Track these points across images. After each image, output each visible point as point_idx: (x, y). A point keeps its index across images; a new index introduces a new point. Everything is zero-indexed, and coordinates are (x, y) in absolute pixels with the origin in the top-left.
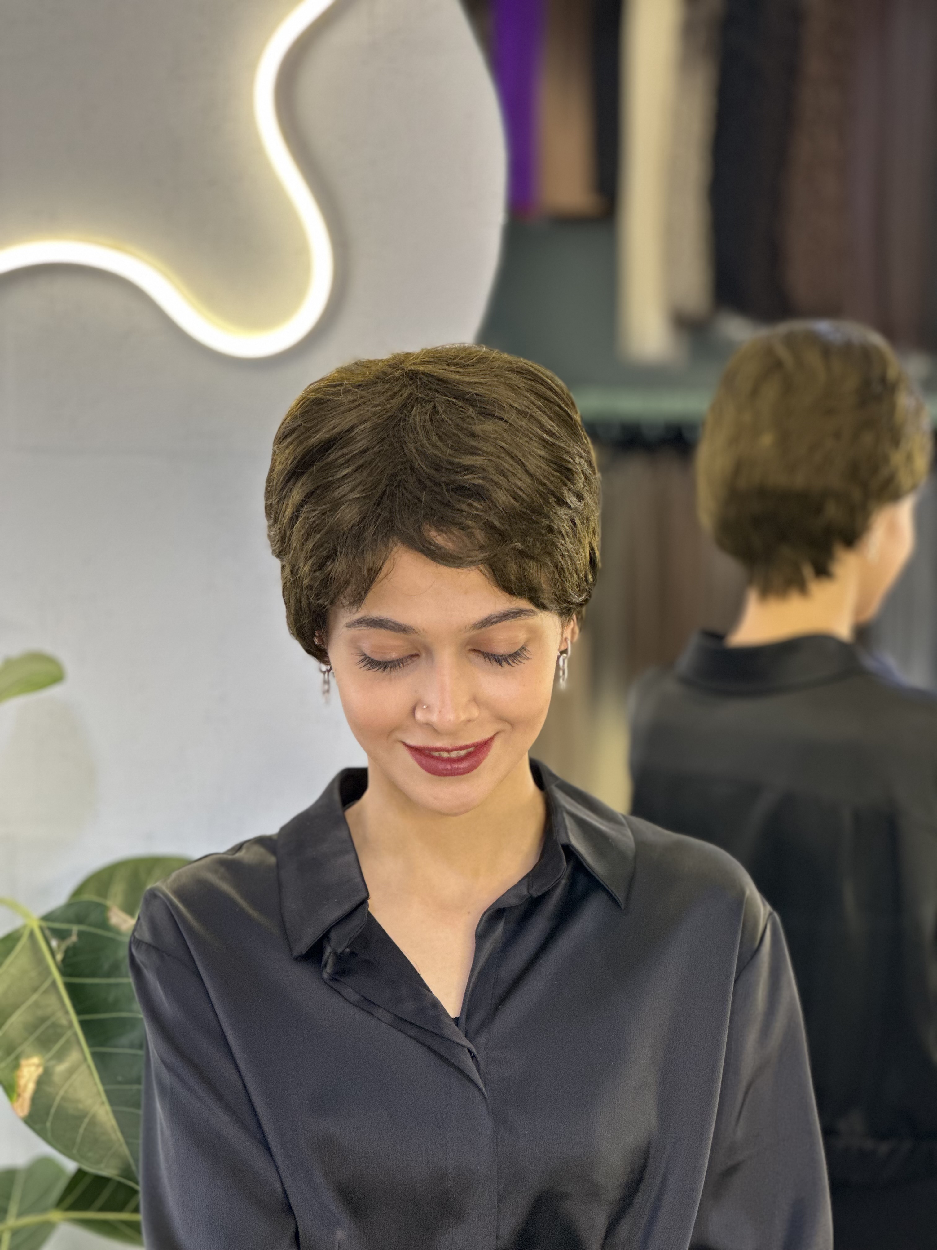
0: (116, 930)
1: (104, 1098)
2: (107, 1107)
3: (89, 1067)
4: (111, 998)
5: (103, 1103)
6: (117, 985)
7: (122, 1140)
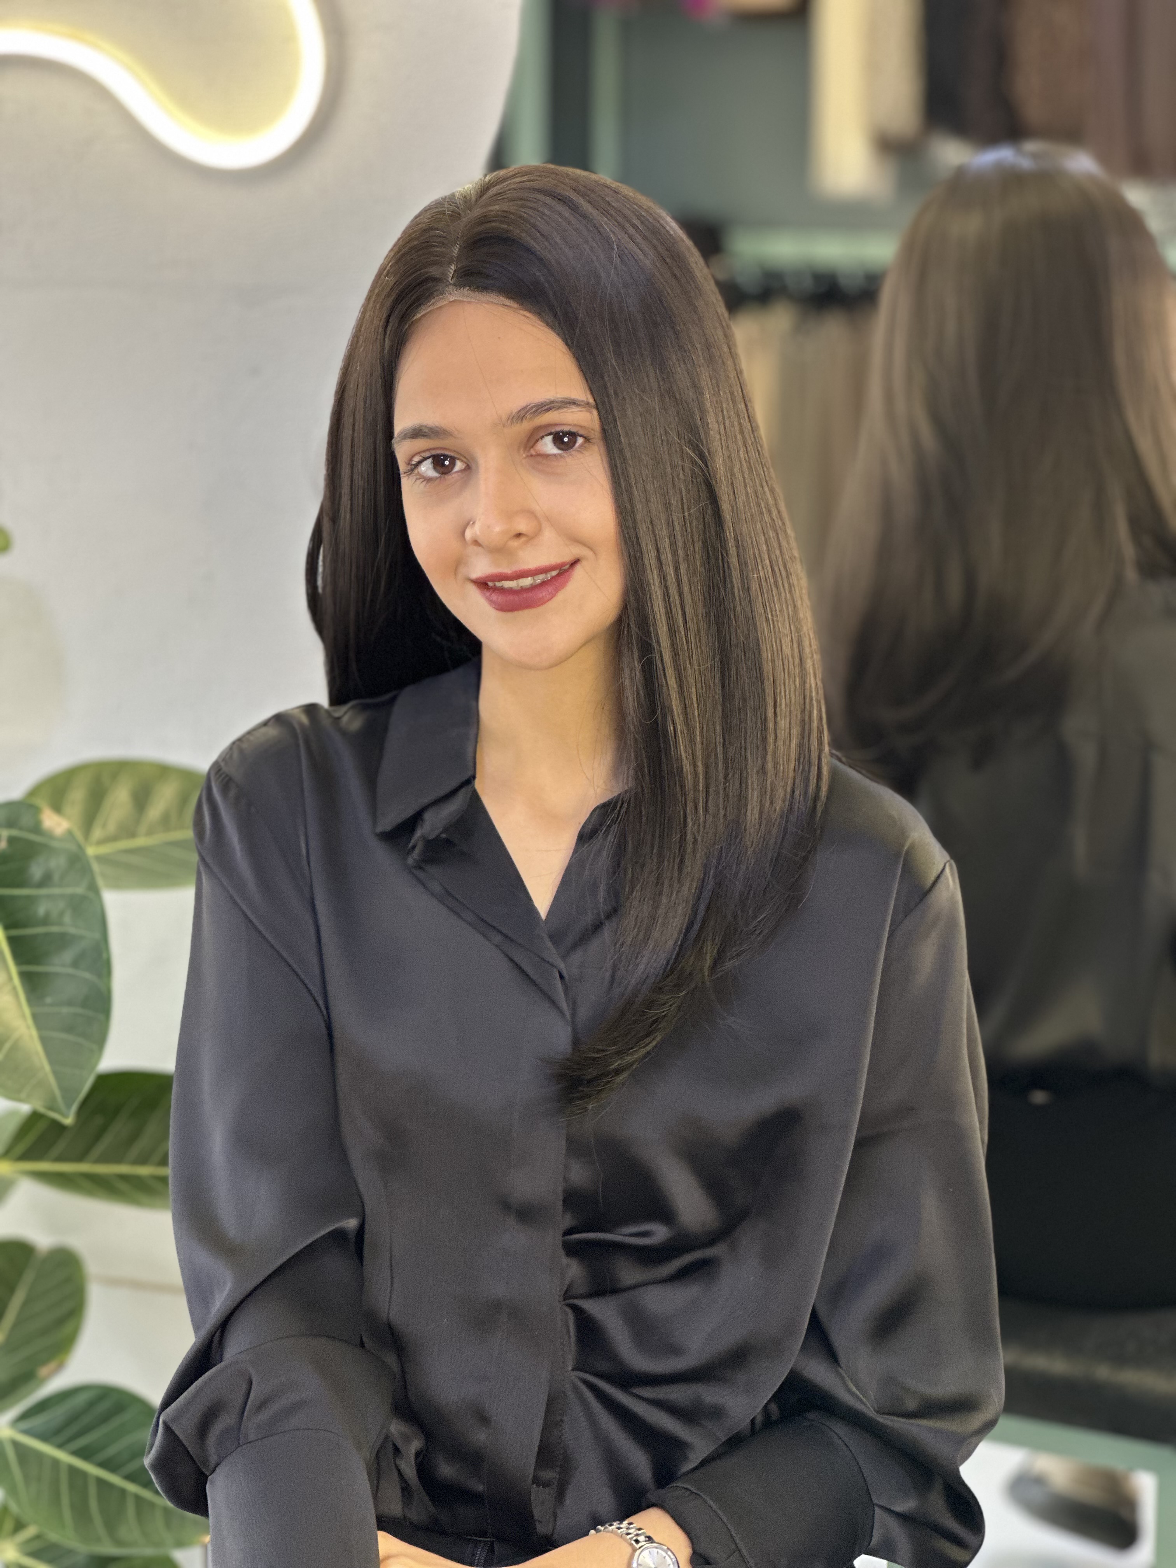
0: (49, 835)
1: (30, 1021)
2: (34, 1033)
3: (14, 989)
4: (41, 910)
5: (28, 1027)
6: (49, 897)
7: (47, 1068)
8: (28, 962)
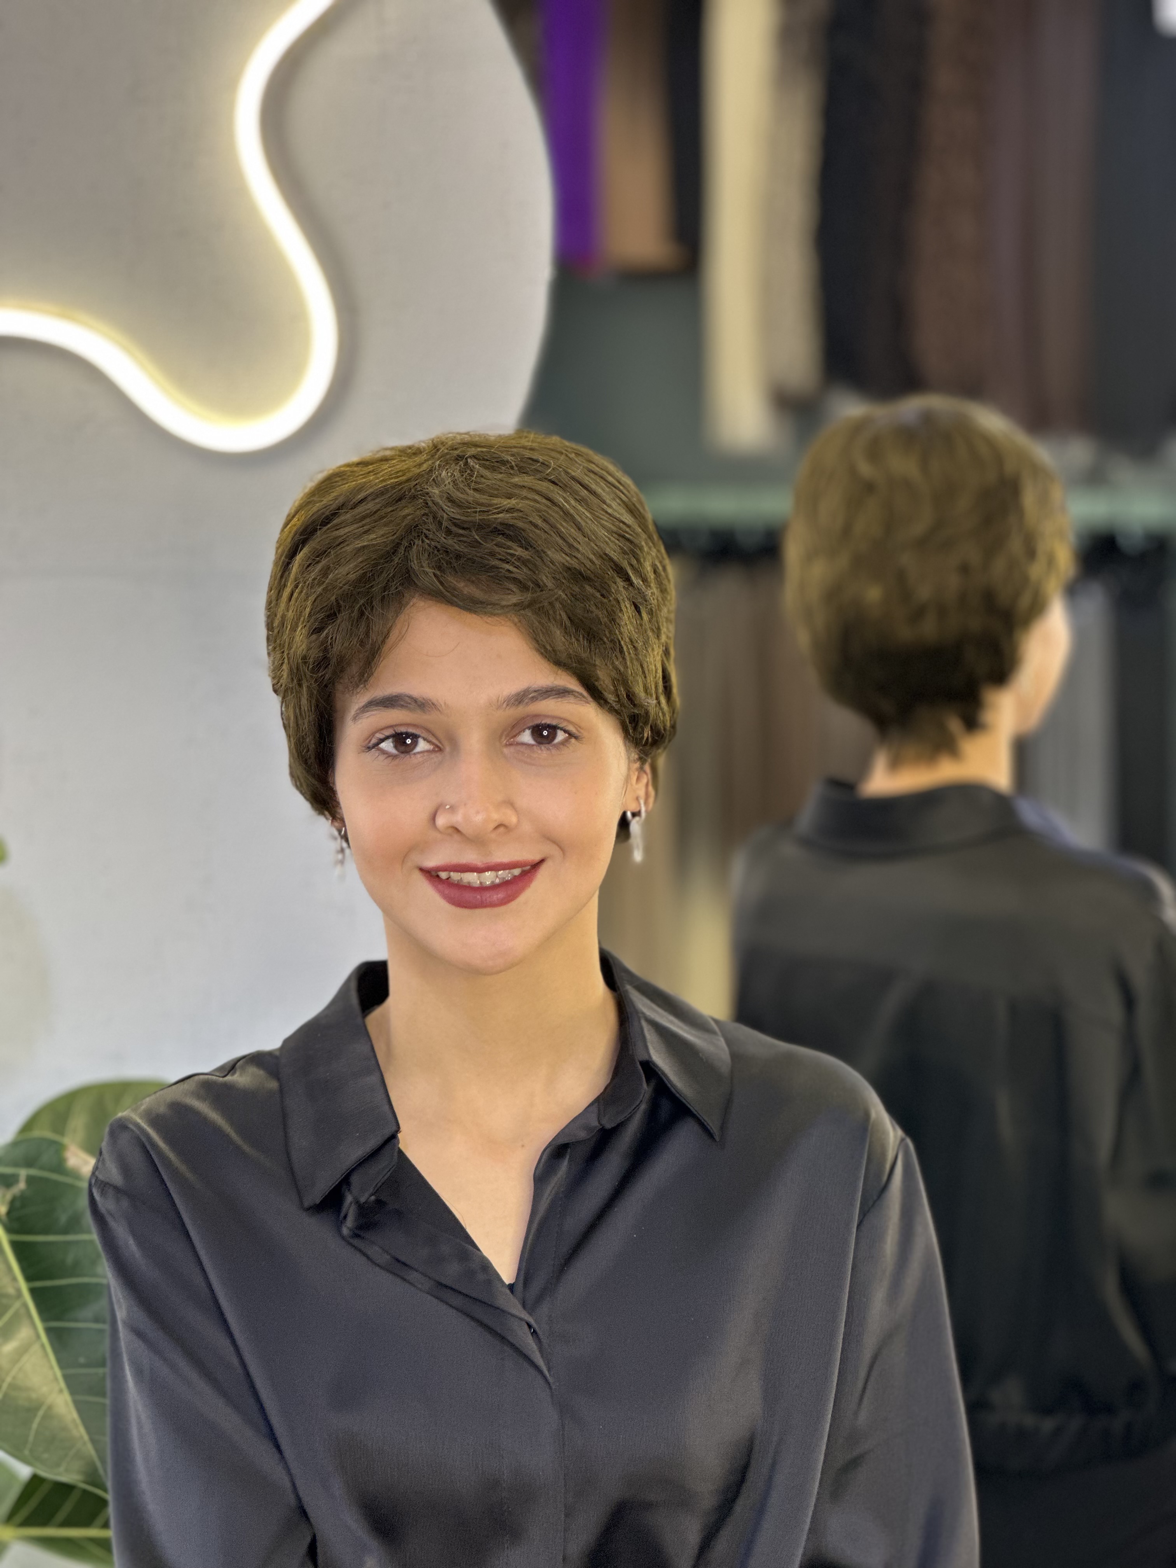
0: (75, 1174)
1: (62, 1384)
2: (67, 1397)
3: (43, 1346)
4: (70, 1259)
5: (61, 1391)
6: (77, 1243)
7: (86, 1437)
8: (58, 1318)
